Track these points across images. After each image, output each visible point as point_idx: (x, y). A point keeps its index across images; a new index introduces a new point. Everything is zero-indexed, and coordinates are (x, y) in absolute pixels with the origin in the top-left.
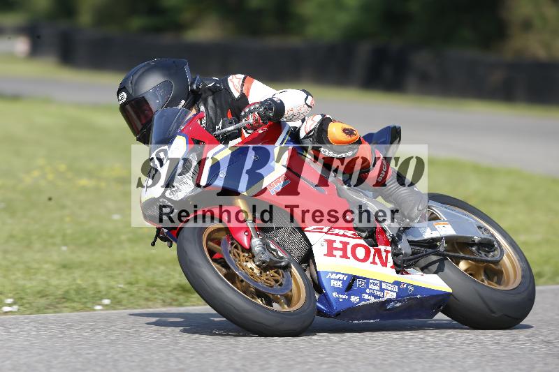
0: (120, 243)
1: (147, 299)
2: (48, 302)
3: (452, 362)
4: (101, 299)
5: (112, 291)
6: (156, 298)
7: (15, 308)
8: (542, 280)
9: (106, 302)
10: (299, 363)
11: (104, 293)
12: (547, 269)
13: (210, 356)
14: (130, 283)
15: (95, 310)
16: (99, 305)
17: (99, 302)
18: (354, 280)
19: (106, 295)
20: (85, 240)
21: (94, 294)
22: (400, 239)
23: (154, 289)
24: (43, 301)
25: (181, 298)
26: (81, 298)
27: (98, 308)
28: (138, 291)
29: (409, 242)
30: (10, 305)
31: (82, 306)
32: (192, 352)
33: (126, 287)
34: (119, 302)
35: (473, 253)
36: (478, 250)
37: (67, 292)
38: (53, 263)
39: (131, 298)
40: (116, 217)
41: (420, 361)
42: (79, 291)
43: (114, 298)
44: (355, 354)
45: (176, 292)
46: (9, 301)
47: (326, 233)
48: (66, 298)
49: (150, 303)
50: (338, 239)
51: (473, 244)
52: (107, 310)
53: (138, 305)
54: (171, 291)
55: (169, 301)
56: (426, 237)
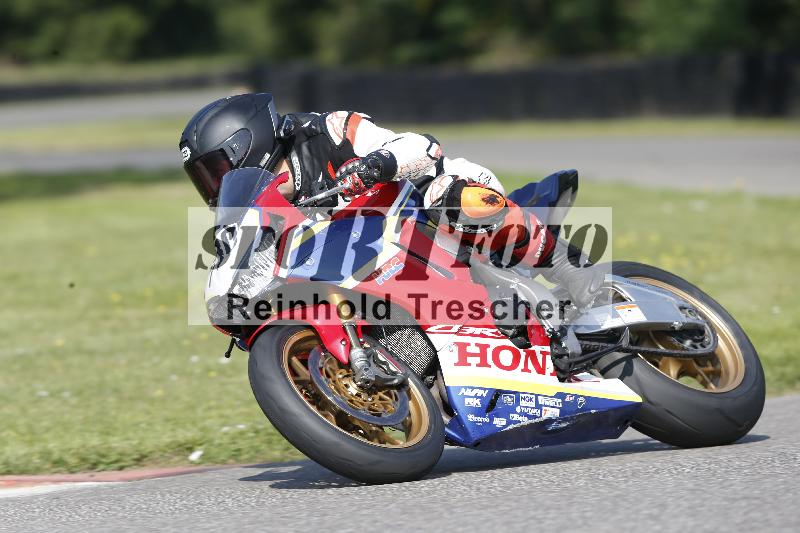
18: (497, 395)
22: (564, 334)
47: (456, 333)
50: (473, 341)
51: (672, 332)
56: (604, 328)
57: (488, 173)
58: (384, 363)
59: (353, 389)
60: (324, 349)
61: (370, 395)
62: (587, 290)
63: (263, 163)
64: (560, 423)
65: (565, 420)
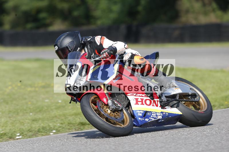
0: (52, 110)
1: (69, 129)
2: (33, 133)
3: (192, 139)
4: (52, 130)
5: (56, 127)
6: (72, 128)
7: (20, 137)
8: (215, 108)
9: (54, 131)
10: (135, 145)
11: (53, 128)
12: (217, 104)
13: (101, 146)
14: (62, 124)
15: (51, 135)
16: (52, 133)
17: (51, 132)
18: (146, 113)
19: (53, 129)
20: (38, 110)
21: (49, 129)
22: (162, 96)
23: (71, 125)
24: (30, 134)
25: (82, 127)
26: (45, 131)
27: (52, 134)
28: (65, 126)
29: (165, 96)
30: (19, 136)
31: (46, 134)
32: (94, 145)
33: (61, 125)
34: (59, 131)
35: (189, 99)
36: (191, 97)
37: (39, 129)
38: (29, 120)
39: (63, 129)
40: (47, 101)
41: (180, 140)
42: (43, 128)
43: (56, 130)
44: (155, 140)
45: (79, 125)
46: (18, 134)
47: (135, 96)
48: (39, 131)
49: (70, 130)
50: (140, 98)
51: (189, 95)
52: (55, 134)
53: (66, 131)
54: (77, 125)
55: (77, 129)
56: (171, 94)
57: (138, 52)
58: (116, 104)
59: (109, 111)
60: (101, 101)
61: (113, 113)
62: (167, 84)
63: (78, 50)
64: (162, 120)
65: (163, 119)
